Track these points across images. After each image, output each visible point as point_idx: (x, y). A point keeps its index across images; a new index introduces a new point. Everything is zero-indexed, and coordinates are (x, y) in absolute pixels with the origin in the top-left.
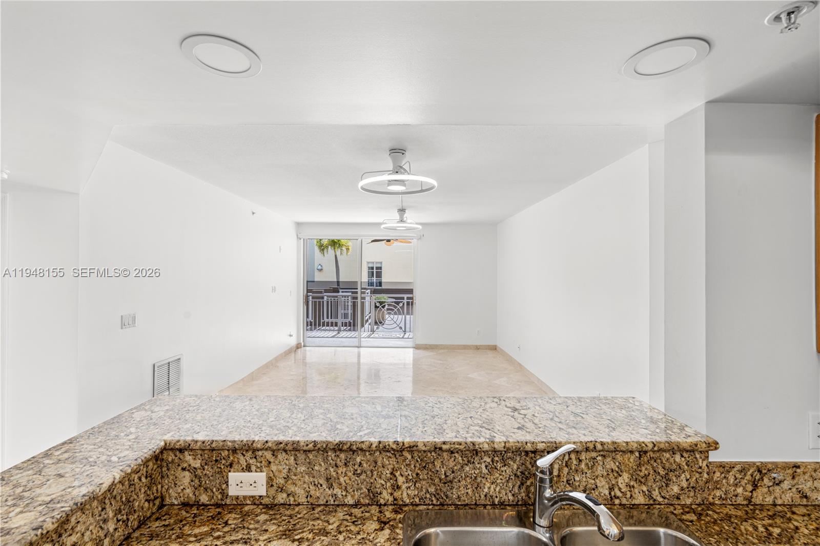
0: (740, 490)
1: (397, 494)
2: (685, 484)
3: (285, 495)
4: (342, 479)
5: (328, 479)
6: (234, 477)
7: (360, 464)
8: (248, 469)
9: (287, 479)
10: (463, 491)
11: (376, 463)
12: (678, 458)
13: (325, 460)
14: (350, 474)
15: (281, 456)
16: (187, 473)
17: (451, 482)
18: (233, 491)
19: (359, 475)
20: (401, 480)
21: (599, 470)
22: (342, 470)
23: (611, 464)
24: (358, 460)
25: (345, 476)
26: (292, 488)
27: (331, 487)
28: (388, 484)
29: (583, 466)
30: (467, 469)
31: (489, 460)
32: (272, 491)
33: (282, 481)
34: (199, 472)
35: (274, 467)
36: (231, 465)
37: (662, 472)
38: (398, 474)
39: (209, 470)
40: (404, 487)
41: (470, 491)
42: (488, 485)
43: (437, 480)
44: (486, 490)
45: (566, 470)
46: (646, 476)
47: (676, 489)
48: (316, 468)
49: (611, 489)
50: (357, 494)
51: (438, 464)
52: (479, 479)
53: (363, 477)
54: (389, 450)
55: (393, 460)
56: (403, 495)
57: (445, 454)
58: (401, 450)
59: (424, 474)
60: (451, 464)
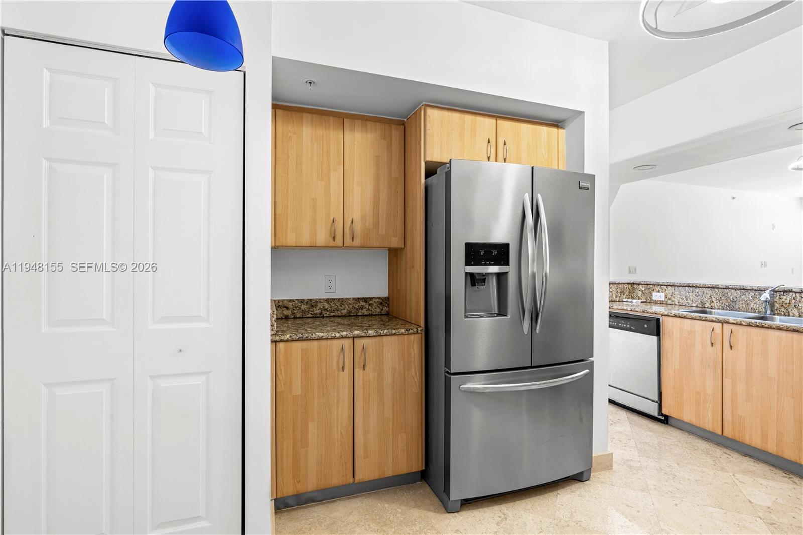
1: (712, 304)
3: (671, 301)
4: (691, 297)
5: (686, 297)
6: (654, 294)
7: (698, 292)
8: (659, 291)
9: (671, 295)
10: (741, 305)
11: (704, 292)
13: (685, 290)
14: (694, 296)
15: (670, 287)
16: (640, 292)
17: (735, 301)
18: (654, 298)
19: (697, 296)
20: (714, 299)
22: (691, 294)
24: (697, 291)
25: (692, 296)
26: (673, 299)
27: (687, 300)
28: (709, 300)
30: (743, 297)
31: (753, 294)
32: (667, 299)
33: (670, 296)
34: (644, 292)
35: (667, 291)
36: (653, 290)
38: (712, 297)
39: (647, 291)
40: (715, 302)
41: (744, 306)
42: (752, 304)
43: (729, 300)
44: (752, 306)
48: (682, 292)
50: (696, 303)
51: (729, 294)
52: (748, 301)
53: (699, 297)
54: (709, 287)
55: (711, 292)
56: (715, 304)
57: (733, 290)
58: (713, 288)
59: (723, 298)
60: (735, 294)
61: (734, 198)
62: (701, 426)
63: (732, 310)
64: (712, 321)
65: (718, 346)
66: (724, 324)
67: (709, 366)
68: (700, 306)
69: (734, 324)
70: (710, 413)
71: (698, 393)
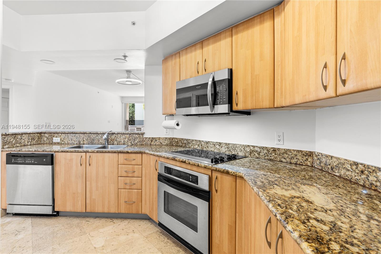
0: (149, 142)
1: (84, 142)
2: (138, 141)
3: (63, 142)
4: (74, 139)
5: (71, 139)
6: (54, 138)
7: (77, 136)
8: (57, 137)
9: (64, 139)
11: (80, 136)
12: (137, 135)
13: (71, 135)
14: (75, 138)
15: (63, 134)
16: (46, 138)
17: (94, 140)
18: (54, 141)
19: (77, 138)
20: (85, 139)
21: (122, 138)
22: (74, 137)
23: (124, 137)
24: (77, 135)
25: (75, 139)
26: (64, 141)
27: (72, 140)
28: (82, 140)
29: (119, 137)
30: (97, 137)
31: (101, 136)
32: (61, 141)
33: (63, 139)
34: (48, 138)
35: (61, 137)
36: (54, 136)
37: (134, 138)
38: (84, 138)
39: (50, 137)
40: (85, 141)
41: (97, 142)
42: (101, 140)
43: (91, 140)
44: (100, 142)
45: (115, 138)
46: (131, 139)
47: (136, 142)
48: (69, 137)
49: (124, 142)
50: (77, 142)
51: (91, 136)
52: (99, 139)
53: (78, 139)
54: (82, 133)
55: (83, 136)
56: (85, 142)
57: (93, 134)
58: (84, 133)
59: (89, 138)
60: (94, 136)
61: (98, 92)
62: (76, 211)
63: (92, 144)
64: (81, 152)
65: (84, 165)
66: (87, 153)
67: (80, 177)
68: (78, 143)
69: (91, 152)
70: (80, 203)
71: (74, 193)
